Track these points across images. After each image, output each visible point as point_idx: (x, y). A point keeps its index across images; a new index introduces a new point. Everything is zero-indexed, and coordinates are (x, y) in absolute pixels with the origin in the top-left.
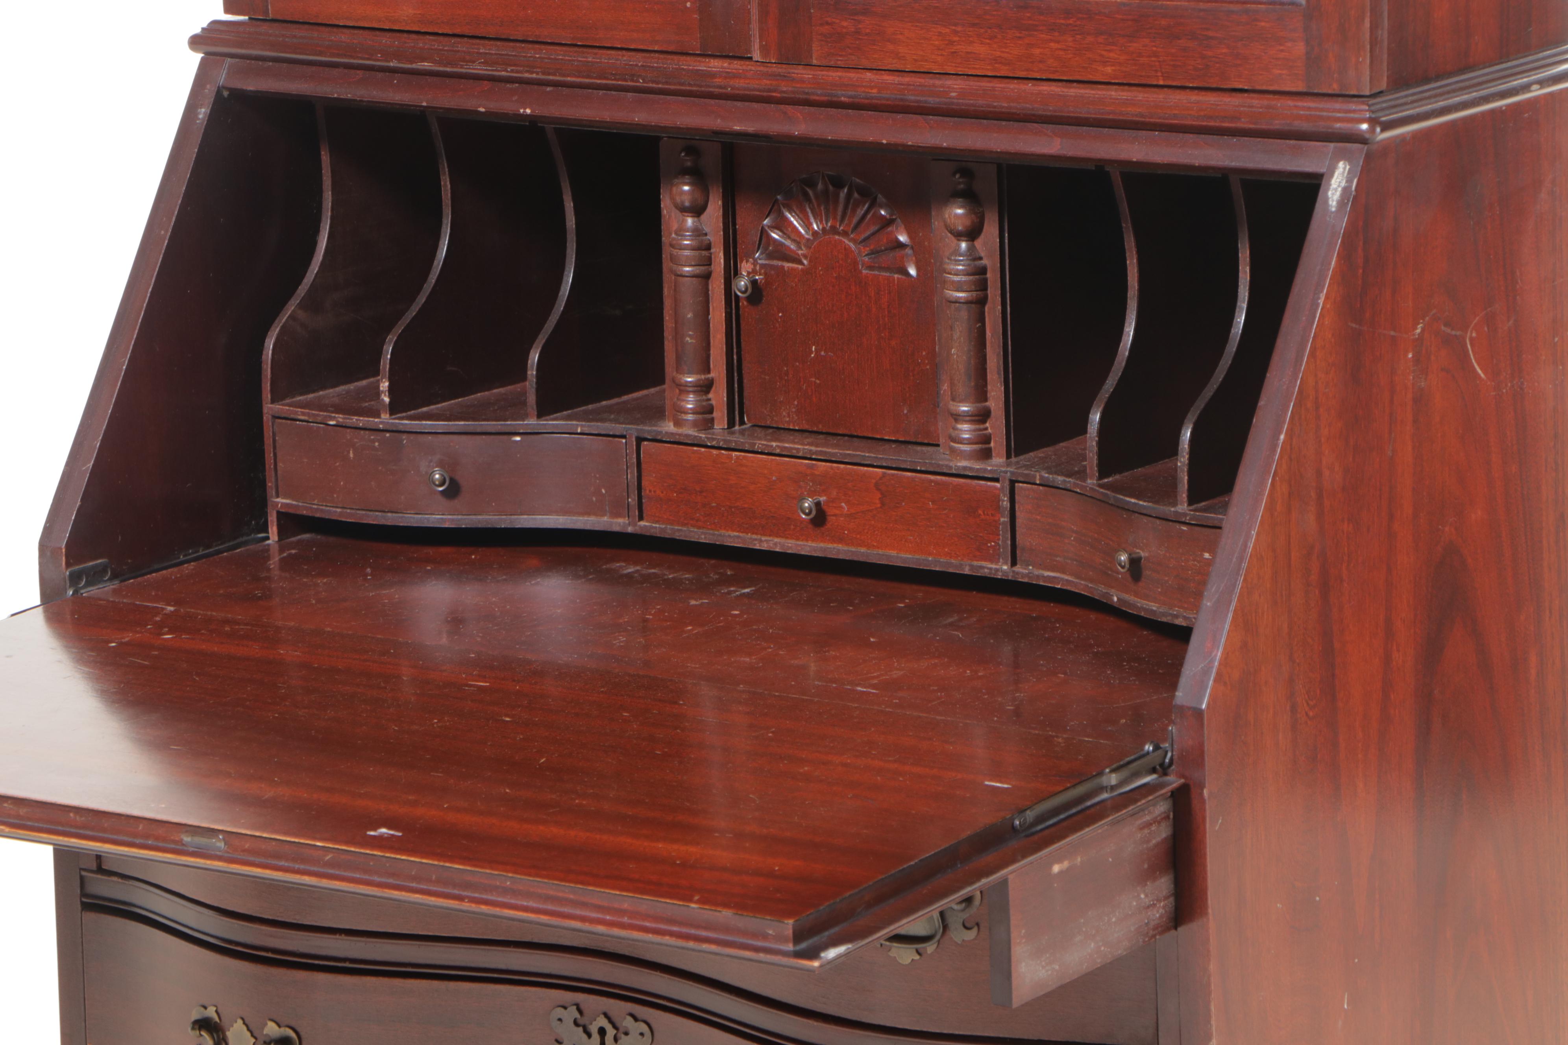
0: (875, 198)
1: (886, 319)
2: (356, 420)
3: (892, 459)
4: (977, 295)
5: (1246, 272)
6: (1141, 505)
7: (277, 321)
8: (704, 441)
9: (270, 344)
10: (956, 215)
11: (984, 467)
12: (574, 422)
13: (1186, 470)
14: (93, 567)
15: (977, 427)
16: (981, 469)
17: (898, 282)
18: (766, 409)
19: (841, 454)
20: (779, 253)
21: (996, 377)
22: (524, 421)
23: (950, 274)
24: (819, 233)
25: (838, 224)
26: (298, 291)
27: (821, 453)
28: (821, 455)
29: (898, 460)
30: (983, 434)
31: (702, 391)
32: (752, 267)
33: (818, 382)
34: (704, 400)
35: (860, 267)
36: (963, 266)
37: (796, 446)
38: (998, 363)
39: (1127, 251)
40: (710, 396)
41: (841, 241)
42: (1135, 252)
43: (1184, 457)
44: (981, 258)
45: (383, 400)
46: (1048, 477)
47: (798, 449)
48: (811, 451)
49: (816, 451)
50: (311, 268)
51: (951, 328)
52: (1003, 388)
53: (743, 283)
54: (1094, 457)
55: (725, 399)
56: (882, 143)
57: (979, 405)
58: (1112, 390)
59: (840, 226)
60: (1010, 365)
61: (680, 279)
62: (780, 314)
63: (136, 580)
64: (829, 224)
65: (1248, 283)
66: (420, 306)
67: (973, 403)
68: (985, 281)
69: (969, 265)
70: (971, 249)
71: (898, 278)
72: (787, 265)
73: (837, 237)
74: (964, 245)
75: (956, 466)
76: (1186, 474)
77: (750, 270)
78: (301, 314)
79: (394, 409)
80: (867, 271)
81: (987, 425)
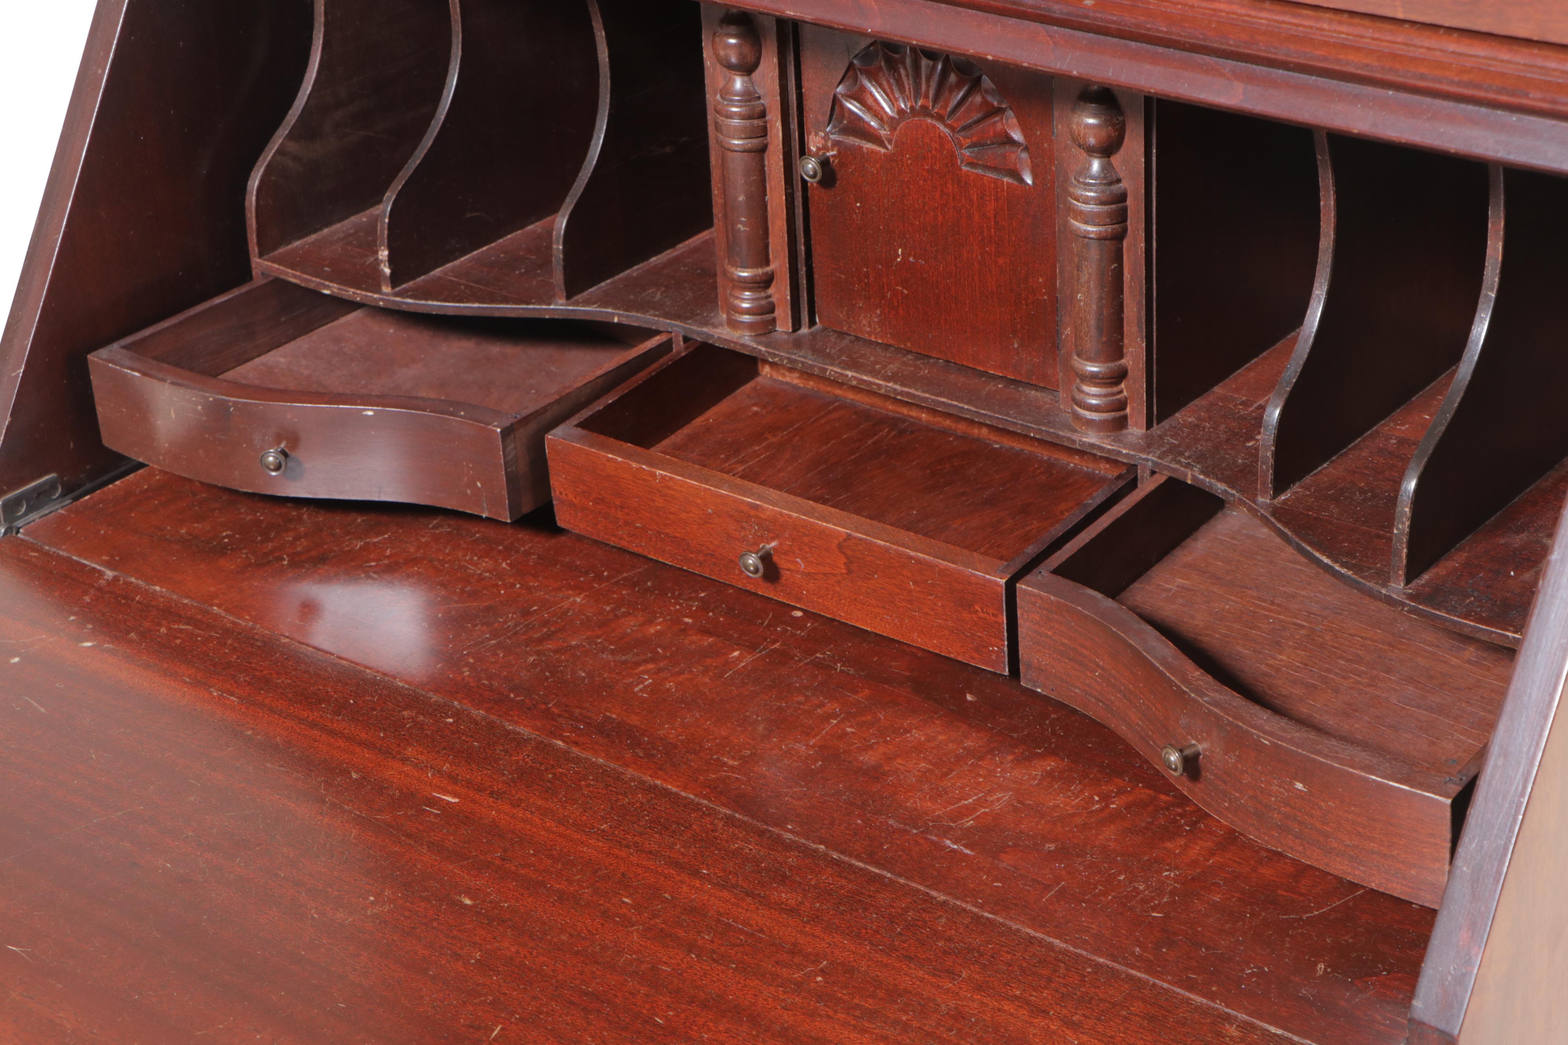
0: (979, 79)
1: (992, 231)
2: (354, 293)
3: (998, 418)
4: (1113, 229)
5: (1497, 249)
6: (1337, 571)
7: (261, 159)
8: (763, 355)
9: (254, 182)
10: (1088, 126)
11: (1118, 449)
12: (610, 310)
13: (1405, 540)
14: (35, 488)
15: (1109, 390)
16: (1113, 450)
17: (1008, 187)
18: (842, 313)
19: (933, 401)
20: (856, 128)
21: (1135, 329)
22: (549, 304)
23: (1078, 200)
24: (906, 112)
25: (931, 104)
26: (288, 117)
27: (908, 394)
28: (907, 397)
29: (1006, 420)
30: (1117, 399)
31: (760, 287)
32: (823, 142)
33: (906, 292)
34: (762, 298)
35: (959, 163)
36: (1095, 192)
37: (877, 381)
38: (1139, 313)
39: (1321, 189)
40: (770, 291)
41: (934, 126)
42: (1332, 192)
43: (1403, 523)
44: (1119, 181)
45: (383, 270)
46: (1202, 480)
47: (879, 386)
48: (895, 390)
49: (902, 391)
50: (304, 86)
51: (1078, 267)
52: (1144, 345)
53: (810, 166)
54: (1268, 471)
55: (789, 298)
56: (987, 59)
57: (1112, 365)
58: (1294, 380)
59: (933, 106)
60: (1155, 314)
61: (729, 154)
62: (858, 205)
63: (94, 495)
64: (919, 104)
65: (1499, 265)
66: (425, 151)
67: (1104, 362)
68: (1124, 210)
69: (1103, 192)
70: (1106, 168)
71: (1008, 183)
72: (868, 146)
73: (929, 121)
74: (1096, 166)
75: (1080, 441)
76: (1404, 546)
77: (820, 146)
78: (293, 147)
79: (395, 280)
80: (968, 169)
81: (1123, 385)
